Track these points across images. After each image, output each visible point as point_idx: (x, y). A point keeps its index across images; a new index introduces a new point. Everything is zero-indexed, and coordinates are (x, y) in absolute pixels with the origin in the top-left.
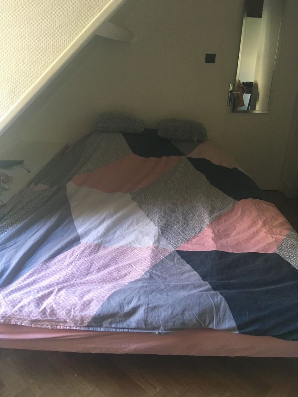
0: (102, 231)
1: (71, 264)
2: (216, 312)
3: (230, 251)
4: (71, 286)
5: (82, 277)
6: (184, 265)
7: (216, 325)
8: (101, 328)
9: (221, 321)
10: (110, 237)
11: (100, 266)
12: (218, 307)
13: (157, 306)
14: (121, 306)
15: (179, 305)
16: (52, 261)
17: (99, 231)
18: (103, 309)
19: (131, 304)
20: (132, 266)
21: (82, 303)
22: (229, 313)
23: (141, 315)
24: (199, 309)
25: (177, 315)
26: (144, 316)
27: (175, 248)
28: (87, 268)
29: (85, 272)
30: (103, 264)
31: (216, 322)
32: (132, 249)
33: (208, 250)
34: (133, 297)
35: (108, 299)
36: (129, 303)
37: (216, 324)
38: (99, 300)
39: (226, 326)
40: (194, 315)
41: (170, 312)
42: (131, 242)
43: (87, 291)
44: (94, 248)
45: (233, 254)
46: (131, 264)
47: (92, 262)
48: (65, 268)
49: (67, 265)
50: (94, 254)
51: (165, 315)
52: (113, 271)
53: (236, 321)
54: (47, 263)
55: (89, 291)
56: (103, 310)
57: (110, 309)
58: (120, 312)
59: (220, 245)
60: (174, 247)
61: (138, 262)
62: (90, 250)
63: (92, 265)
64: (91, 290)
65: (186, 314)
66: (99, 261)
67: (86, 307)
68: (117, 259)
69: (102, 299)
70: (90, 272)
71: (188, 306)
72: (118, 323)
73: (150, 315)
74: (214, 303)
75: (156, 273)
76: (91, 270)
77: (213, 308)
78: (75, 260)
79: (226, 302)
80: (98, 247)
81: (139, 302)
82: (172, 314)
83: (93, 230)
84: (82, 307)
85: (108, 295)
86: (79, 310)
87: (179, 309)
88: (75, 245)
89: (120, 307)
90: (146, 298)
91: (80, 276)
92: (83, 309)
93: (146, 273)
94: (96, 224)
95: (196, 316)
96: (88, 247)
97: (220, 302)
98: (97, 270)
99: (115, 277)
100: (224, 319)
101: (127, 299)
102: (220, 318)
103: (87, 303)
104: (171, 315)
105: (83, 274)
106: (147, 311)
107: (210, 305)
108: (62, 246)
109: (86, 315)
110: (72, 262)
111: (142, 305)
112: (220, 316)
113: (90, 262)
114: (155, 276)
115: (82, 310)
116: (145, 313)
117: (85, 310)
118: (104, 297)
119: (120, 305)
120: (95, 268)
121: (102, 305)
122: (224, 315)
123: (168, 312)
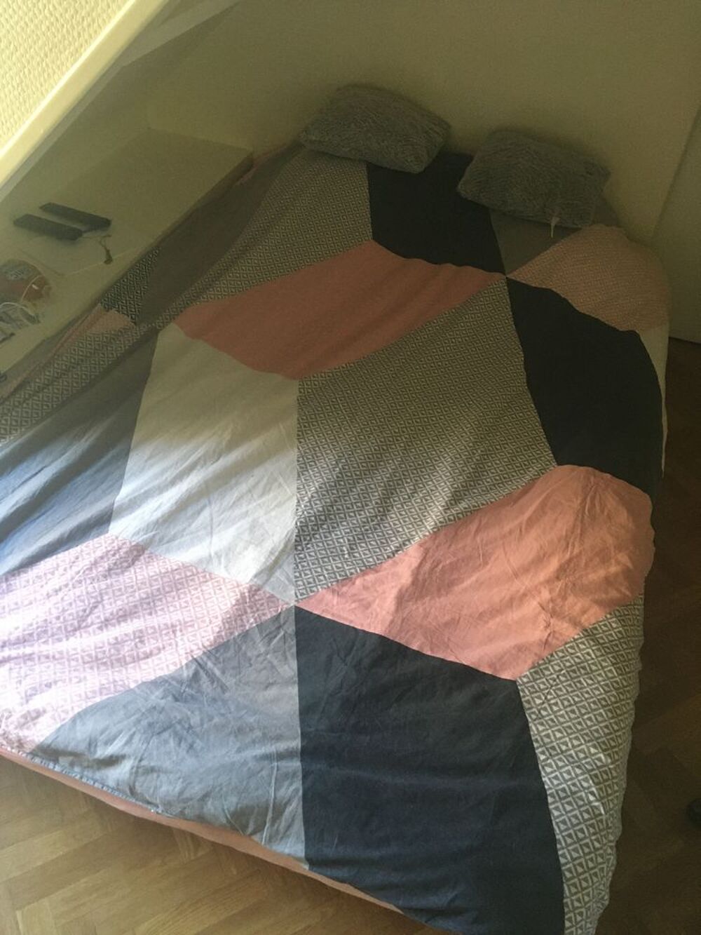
0: (169, 505)
1: (55, 593)
2: (272, 817)
3: (415, 647)
4: (26, 658)
5: (61, 636)
6: (286, 659)
7: (265, 840)
8: (55, 764)
9: (280, 837)
10: (179, 527)
11: (112, 614)
12: (279, 810)
13: (157, 768)
14: (92, 744)
15: (201, 781)
16: (25, 572)
17: (161, 504)
18: (57, 737)
19: (111, 744)
20: (174, 632)
21: (23, 713)
22: (299, 826)
23: (125, 773)
24: (237, 804)
25: (191, 799)
26: (130, 778)
27: (297, 601)
28: (81, 614)
29: (72, 625)
30: (121, 610)
31: (268, 835)
32: (205, 577)
33: (367, 630)
34: (120, 732)
35: (74, 720)
36: (109, 742)
37: (268, 838)
38: (56, 715)
39: (285, 848)
40: (223, 810)
41: (178, 789)
42: (213, 554)
43: (45, 682)
44: (125, 557)
45: (418, 654)
46: (176, 626)
47: (99, 599)
48: (40, 600)
49: (48, 594)
50: (116, 574)
51: (168, 791)
52: (127, 638)
53: (307, 847)
54: (13, 578)
55: (51, 683)
56: (59, 739)
57: (69, 743)
58: (86, 753)
59: (403, 620)
60: (297, 596)
61: (192, 626)
62: (112, 560)
63: (96, 607)
64: (56, 682)
65: (209, 803)
66: (116, 598)
67: (28, 722)
68: (158, 600)
69: (63, 716)
70: (84, 624)
71: (217, 790)
72: (85, 768)
73: (141, 779)
74: (275, 798)
75: (212, 670)
76: (89, 620)
77: (267, 809)
78: (66, 585)
79: (301, 803)
80: (138, 552)
81: (126, 748)
82: (181, 793)
83: (153, 497)
84: (22, 721)
85: (77, 710)
86: (16, 723)
87: (196, 790)
88: (92, 534)
89: (90, 745)
90: (143, 744)
91: (59, 632)
92: (24, 724)
93: (190, 664)
94: (167, 478)
95: (226, 811)
96: (112, 552)
97: (289, 800)
98: (102, 622)
99: (124, 656)
100: (285, 835)
101: (107, 733)
102: (277, 830)
103: (34, 715)
104: (179, 796)
105: (66, 629)
106: (137, 772)
107: (264, 800)
108: (62, 535)
109: (26, 737)
110: (60, 589)
111: (129, 757)
112: (278, 827)
113: (96, 597)
114: (205, 676)
115: (21, 726)
116: (131, 774)
117: (26, 726)
118: (67, 713)
119: (90, 740)
120: (99, 617)
121: (59, 729)
122: (289, 827)
123: (175, 787)
